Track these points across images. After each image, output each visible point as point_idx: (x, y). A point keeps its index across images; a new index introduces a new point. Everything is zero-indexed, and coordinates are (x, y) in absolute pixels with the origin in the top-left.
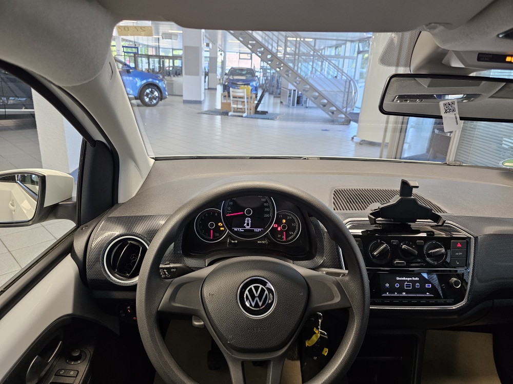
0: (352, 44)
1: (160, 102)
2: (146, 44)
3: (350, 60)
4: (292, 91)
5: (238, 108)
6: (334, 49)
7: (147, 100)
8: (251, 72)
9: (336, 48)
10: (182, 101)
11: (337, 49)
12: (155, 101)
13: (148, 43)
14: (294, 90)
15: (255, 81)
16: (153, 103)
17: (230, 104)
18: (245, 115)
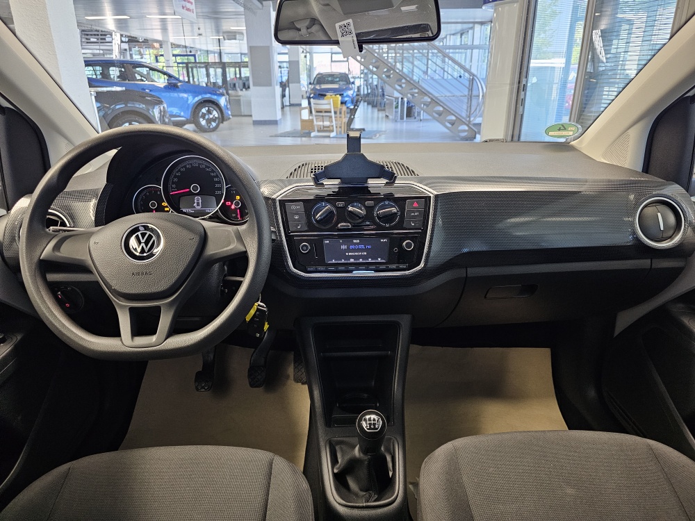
0: (483, 27)
1: (221, 125)
2: (205, 49)
3: (481, 50)
4: (400, 100)
5: (324, 127)
6: (459, 36)
7: (203, 122)
8: (344, 78)
9: (462, 35)
10: (252, 122)
11: (463, 37)
12: (214, 124)
13: (207, 47)
14: (402, 99)
15: (351, 89)
16: (211, 127)
17: (312, 121)
18: (333, 134)
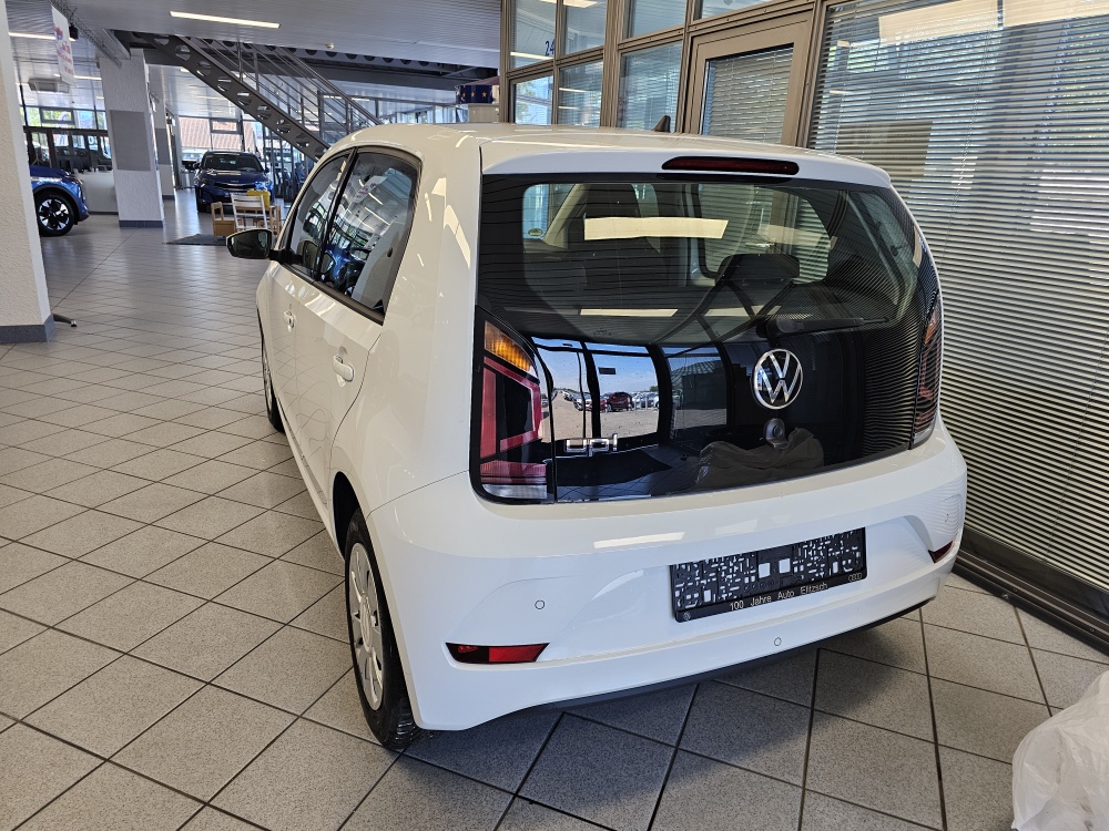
1: (74, 226)
6: (413, 116)
7: (45, 222)
10: (117, 223)
12: (63, 225)
15: (265, 180)
17: (231, 224)
